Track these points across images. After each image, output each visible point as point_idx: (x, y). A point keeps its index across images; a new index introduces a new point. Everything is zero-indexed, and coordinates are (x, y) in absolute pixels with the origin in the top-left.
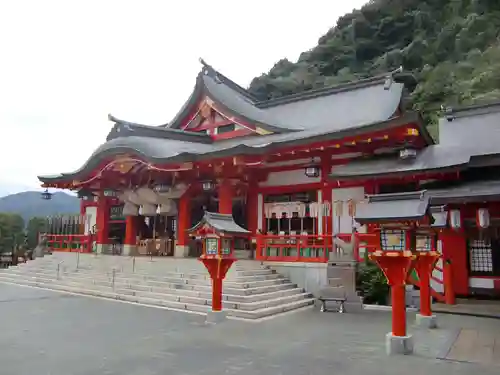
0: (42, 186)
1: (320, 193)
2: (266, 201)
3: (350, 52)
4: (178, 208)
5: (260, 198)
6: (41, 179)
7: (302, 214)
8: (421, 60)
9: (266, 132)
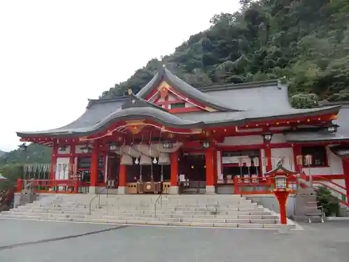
0: (21, 140)
1: (263, 151)
2: (222, 155)
3: (199, 59)
4: (171, 159)
5: (219, 153)
6: (19, 134)
7: (249, 165)
8: (244, 70)
9: (213, 110)
